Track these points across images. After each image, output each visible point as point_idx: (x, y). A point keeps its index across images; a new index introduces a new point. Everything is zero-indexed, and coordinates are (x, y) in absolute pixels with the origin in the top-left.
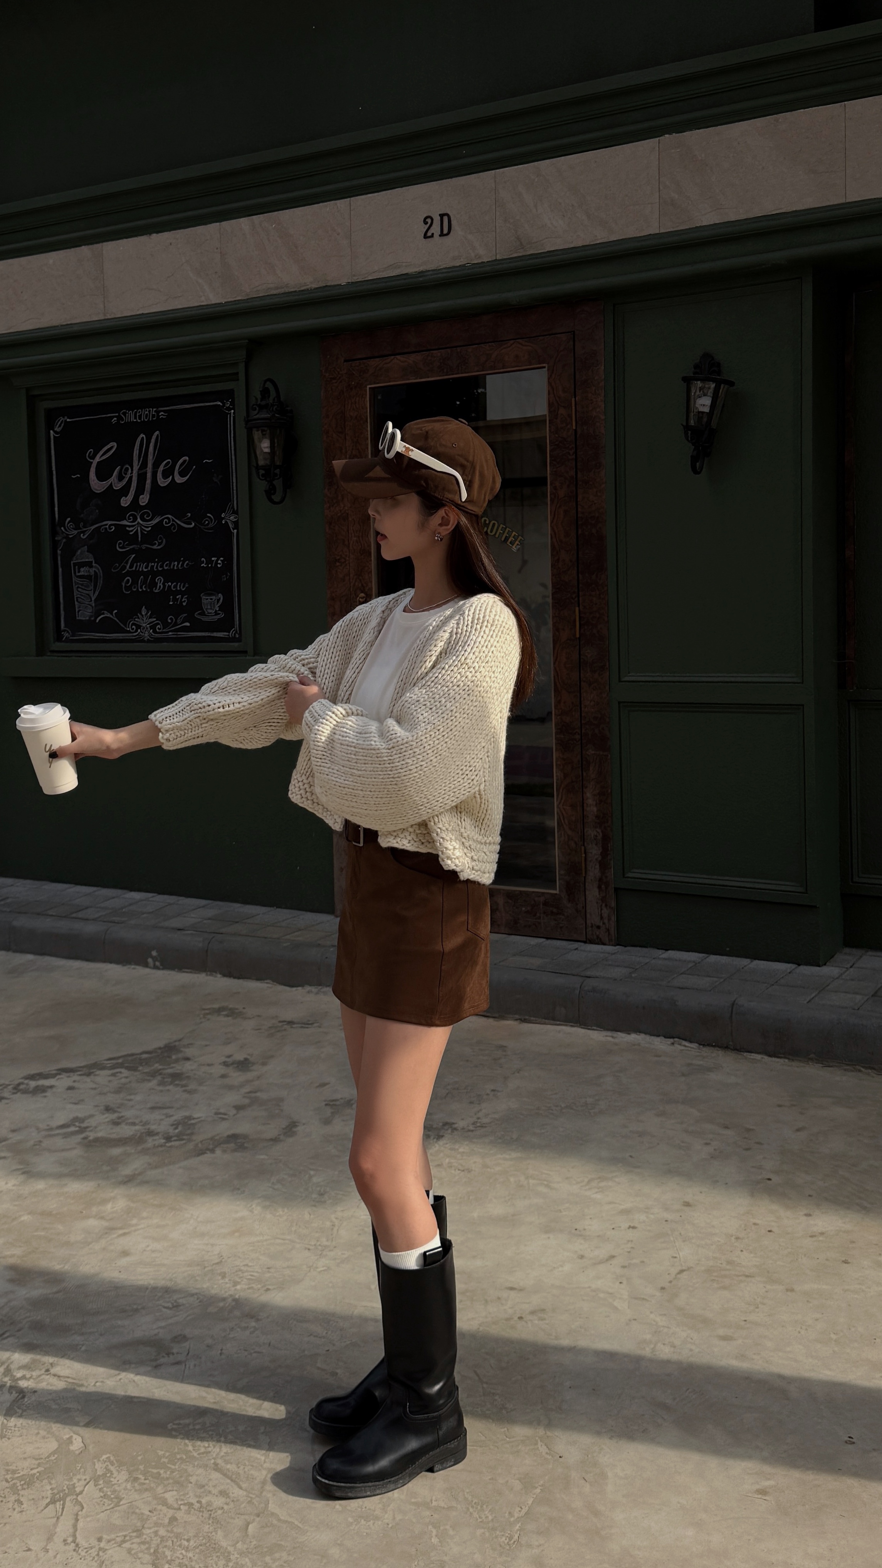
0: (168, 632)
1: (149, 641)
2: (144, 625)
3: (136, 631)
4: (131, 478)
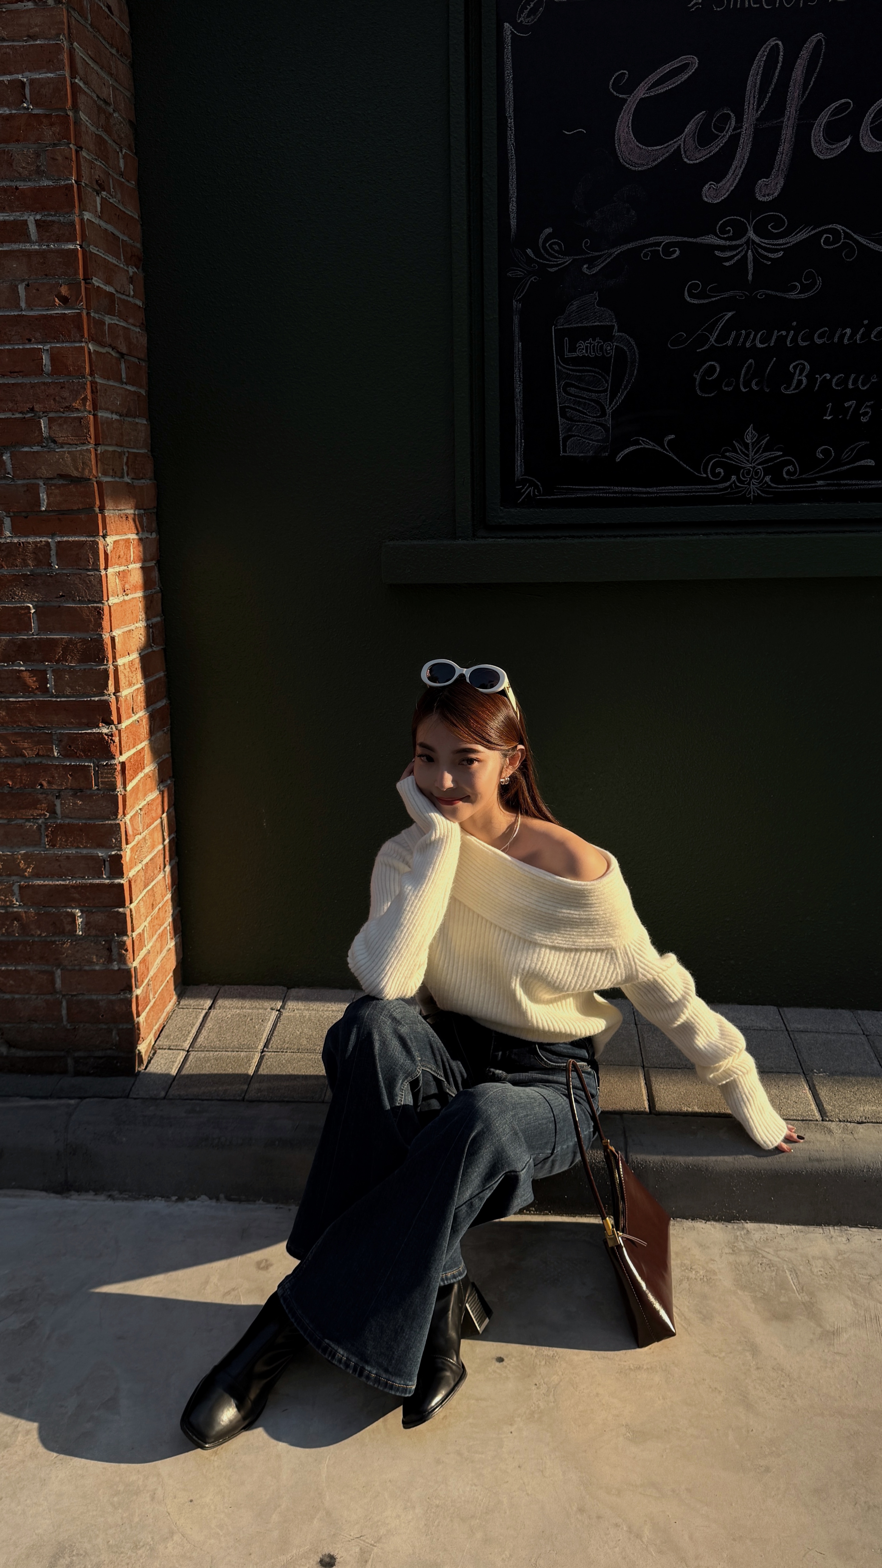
0: (814, 480)
1: (758, 499)
2: (749, 466)
3: (726, 478)
4: (734, 140)
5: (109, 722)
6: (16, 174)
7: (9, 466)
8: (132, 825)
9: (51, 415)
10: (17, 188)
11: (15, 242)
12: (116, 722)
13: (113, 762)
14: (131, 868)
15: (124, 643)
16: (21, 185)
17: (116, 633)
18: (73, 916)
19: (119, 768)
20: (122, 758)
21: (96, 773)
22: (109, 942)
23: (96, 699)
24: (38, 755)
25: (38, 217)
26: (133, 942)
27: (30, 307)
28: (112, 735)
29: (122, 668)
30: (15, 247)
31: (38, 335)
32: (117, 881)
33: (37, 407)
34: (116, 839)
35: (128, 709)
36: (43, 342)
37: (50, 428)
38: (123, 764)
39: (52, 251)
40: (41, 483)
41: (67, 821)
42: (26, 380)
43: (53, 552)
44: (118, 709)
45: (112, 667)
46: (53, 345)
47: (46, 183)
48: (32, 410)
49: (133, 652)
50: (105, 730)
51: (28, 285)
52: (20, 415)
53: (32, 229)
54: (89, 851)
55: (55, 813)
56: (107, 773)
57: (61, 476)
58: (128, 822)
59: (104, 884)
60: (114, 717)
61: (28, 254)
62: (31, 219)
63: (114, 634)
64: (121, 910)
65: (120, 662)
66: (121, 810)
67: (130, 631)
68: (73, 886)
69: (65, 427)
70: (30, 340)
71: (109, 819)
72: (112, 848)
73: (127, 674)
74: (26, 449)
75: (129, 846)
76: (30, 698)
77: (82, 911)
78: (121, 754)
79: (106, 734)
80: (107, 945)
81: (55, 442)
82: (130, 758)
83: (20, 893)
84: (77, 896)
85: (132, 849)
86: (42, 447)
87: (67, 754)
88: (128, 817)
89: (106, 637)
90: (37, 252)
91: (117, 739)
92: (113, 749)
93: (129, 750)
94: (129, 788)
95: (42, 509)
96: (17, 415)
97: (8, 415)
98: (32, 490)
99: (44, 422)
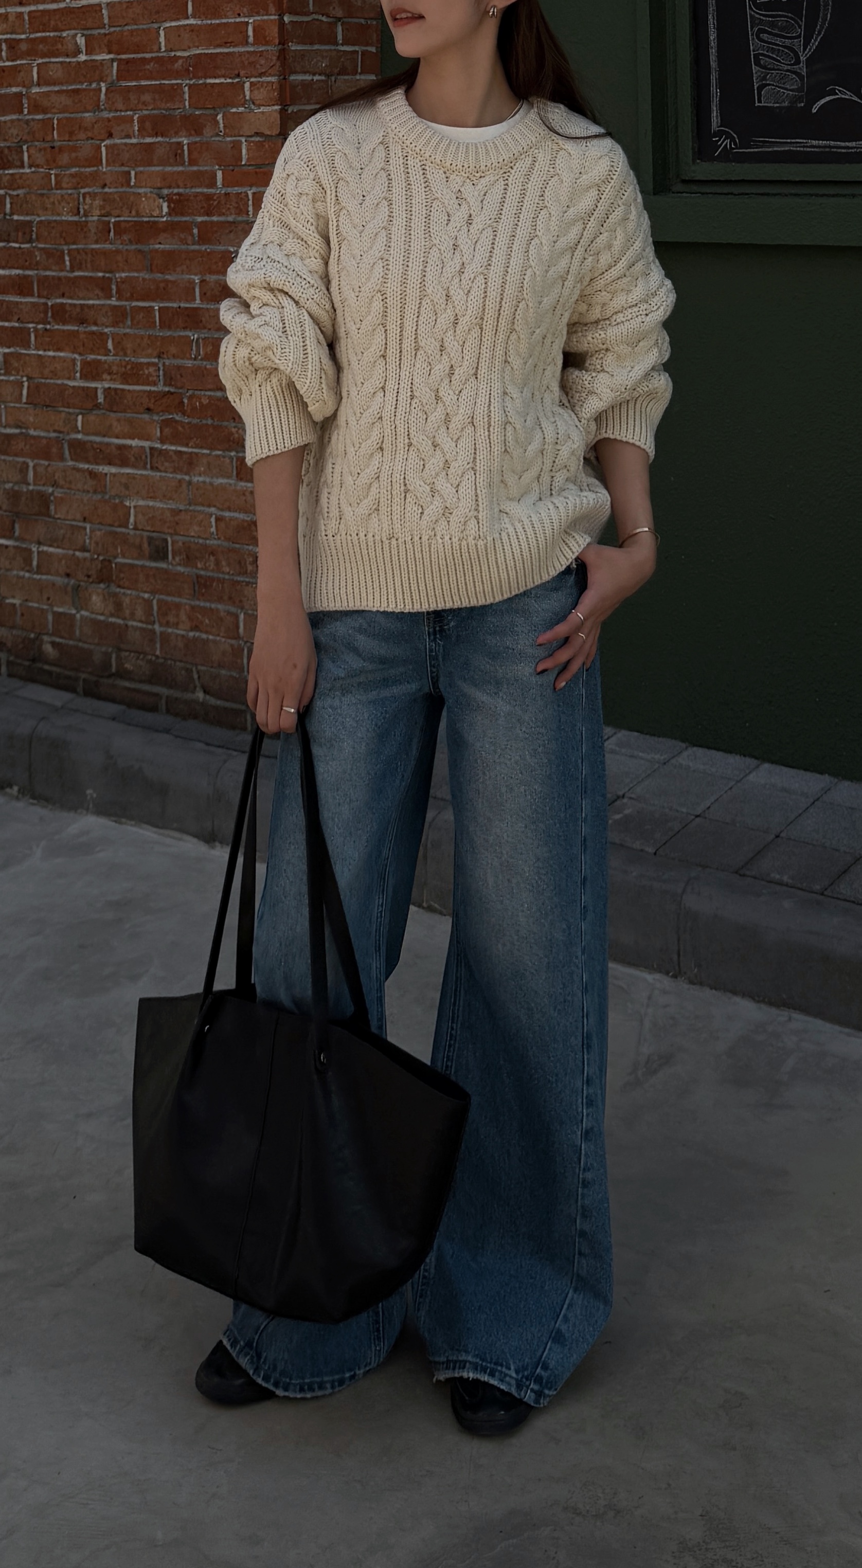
7: (221, 126)
9: (253, 80)
31: (245, 10)
33: (242, 73)
36: (250, 16)
37: (251, 91)
40: (243, 140)
42: (236, 50)
43: (250, 202)
46: (256, 18)
48: (238, 75)
57: (257, 134)
69: (262, 90)
70: (239, 15)
74: (234, 110)
81: (254, 103)
86: (245, 108)
95: (243, 163)
96: (229, 81)
97: (222, 80)
98: (237, 146)
99: (247, 85)
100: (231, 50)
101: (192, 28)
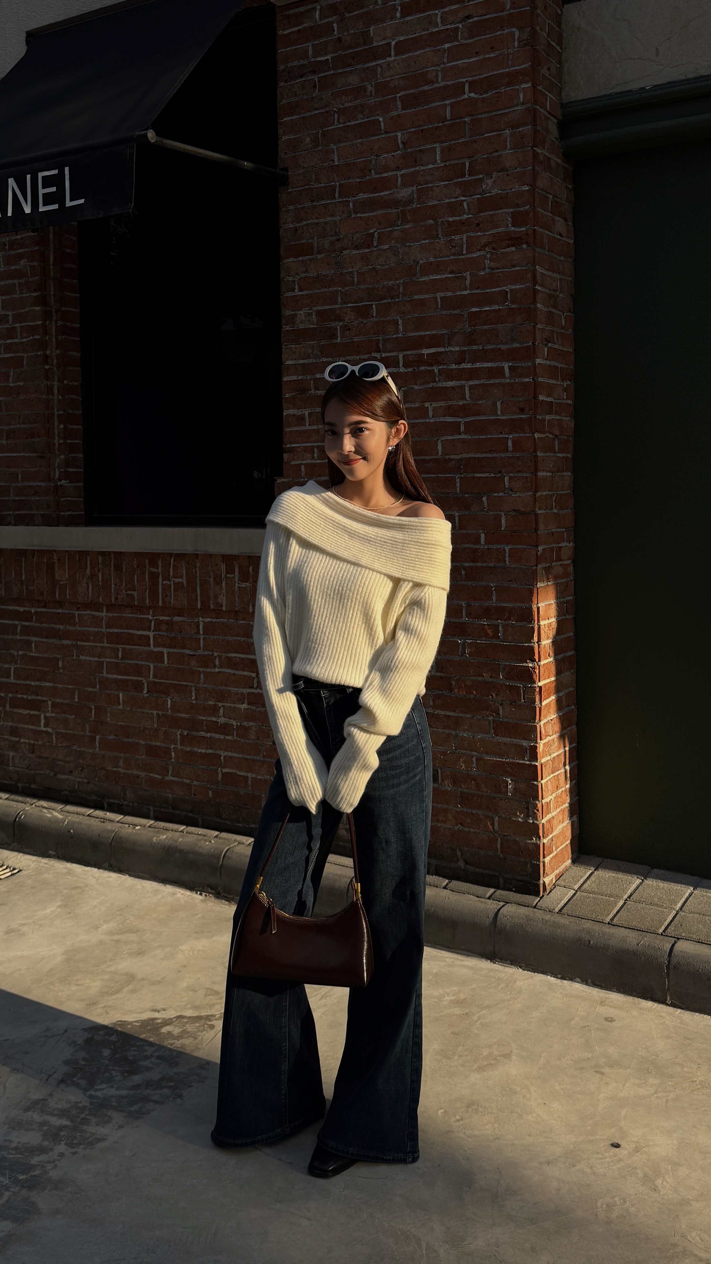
5: (533, 660)
6: (500, 341)
7: (486, 504)
8: (545, 729)
9: (511, 475)
10: (500, 349)
11: (497, 379)
12: (537, 661)
13: (534, 685)
14: (543, 757)
15: (546, 611)
16: (503, 347)
17: (541, 605)
18: (507, 782)
19: (538, 690)
20: (540, 684)
21: (524, 691)
22: (528, 803)
23: (527, 645)
24: (491, 677)
25: (510, 364)
26: (542, 806)
27: (503, 414)
28: (534, 668)
29: (543, 627)
30: (497, 381)
31: (506, 430)
32: (533, 763)
33: (503, 470)
34: (534, 736)
35: (546, 653)
36: (510, 433)
37: (510, 482)
38: (540, 688)
39: (517, 383)
40: (503, 514)
41: (506, 720)
42: (498, 455)
43: (507, 555)
44: (539, 652)
45: (536, 625)
46: (514, 435)
47: (516, 345)
48: (500, 472)
49: (551, 617)
50: (530, 665)
51: (502, 402)
52: (494, 475)
53: (507, 370)
54: (518, 741)
55: (499, 714)
56: (531, 692)
57: (514, 510)
58: (542, 726)
59: (525, 764)
60: (536, 657)
61: (504, 385)
62: (506, 366)
63: (539, 605)
64: (535, 783)
65: (542, 623)
66: (538, 717)
67: (550, 604)
68: (507, 763)
69: (518, 482)
70: (501, 433)
71: (530, 722)
72: (531, 740)
73: (546, 631)
74: (496, 494)
75: (543, 742)
76: (488, 641)
77: (511, 780)
78: (539, 681)
79: (531, 667)
80: (526, 806)
81: (512, 491)
82: (545, 685)
83: (476, 763)
84: (509, 769)
85: (544, 744)
86: (505, 493)
87: (508, 677)
88: (542, 723)
89: (534, 607)
90: (508, 384)
91: (537, 672)
92: (534, 677)
93: (545, 679)
94: (544, 703)
95: (503, 529)
96: (492, 475)
97: (487, 475)
98: (498, 518)
99: (506, 479)
100: (495, 455)
101: (464, 441)
